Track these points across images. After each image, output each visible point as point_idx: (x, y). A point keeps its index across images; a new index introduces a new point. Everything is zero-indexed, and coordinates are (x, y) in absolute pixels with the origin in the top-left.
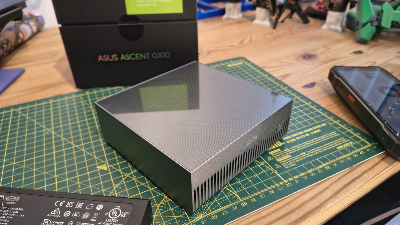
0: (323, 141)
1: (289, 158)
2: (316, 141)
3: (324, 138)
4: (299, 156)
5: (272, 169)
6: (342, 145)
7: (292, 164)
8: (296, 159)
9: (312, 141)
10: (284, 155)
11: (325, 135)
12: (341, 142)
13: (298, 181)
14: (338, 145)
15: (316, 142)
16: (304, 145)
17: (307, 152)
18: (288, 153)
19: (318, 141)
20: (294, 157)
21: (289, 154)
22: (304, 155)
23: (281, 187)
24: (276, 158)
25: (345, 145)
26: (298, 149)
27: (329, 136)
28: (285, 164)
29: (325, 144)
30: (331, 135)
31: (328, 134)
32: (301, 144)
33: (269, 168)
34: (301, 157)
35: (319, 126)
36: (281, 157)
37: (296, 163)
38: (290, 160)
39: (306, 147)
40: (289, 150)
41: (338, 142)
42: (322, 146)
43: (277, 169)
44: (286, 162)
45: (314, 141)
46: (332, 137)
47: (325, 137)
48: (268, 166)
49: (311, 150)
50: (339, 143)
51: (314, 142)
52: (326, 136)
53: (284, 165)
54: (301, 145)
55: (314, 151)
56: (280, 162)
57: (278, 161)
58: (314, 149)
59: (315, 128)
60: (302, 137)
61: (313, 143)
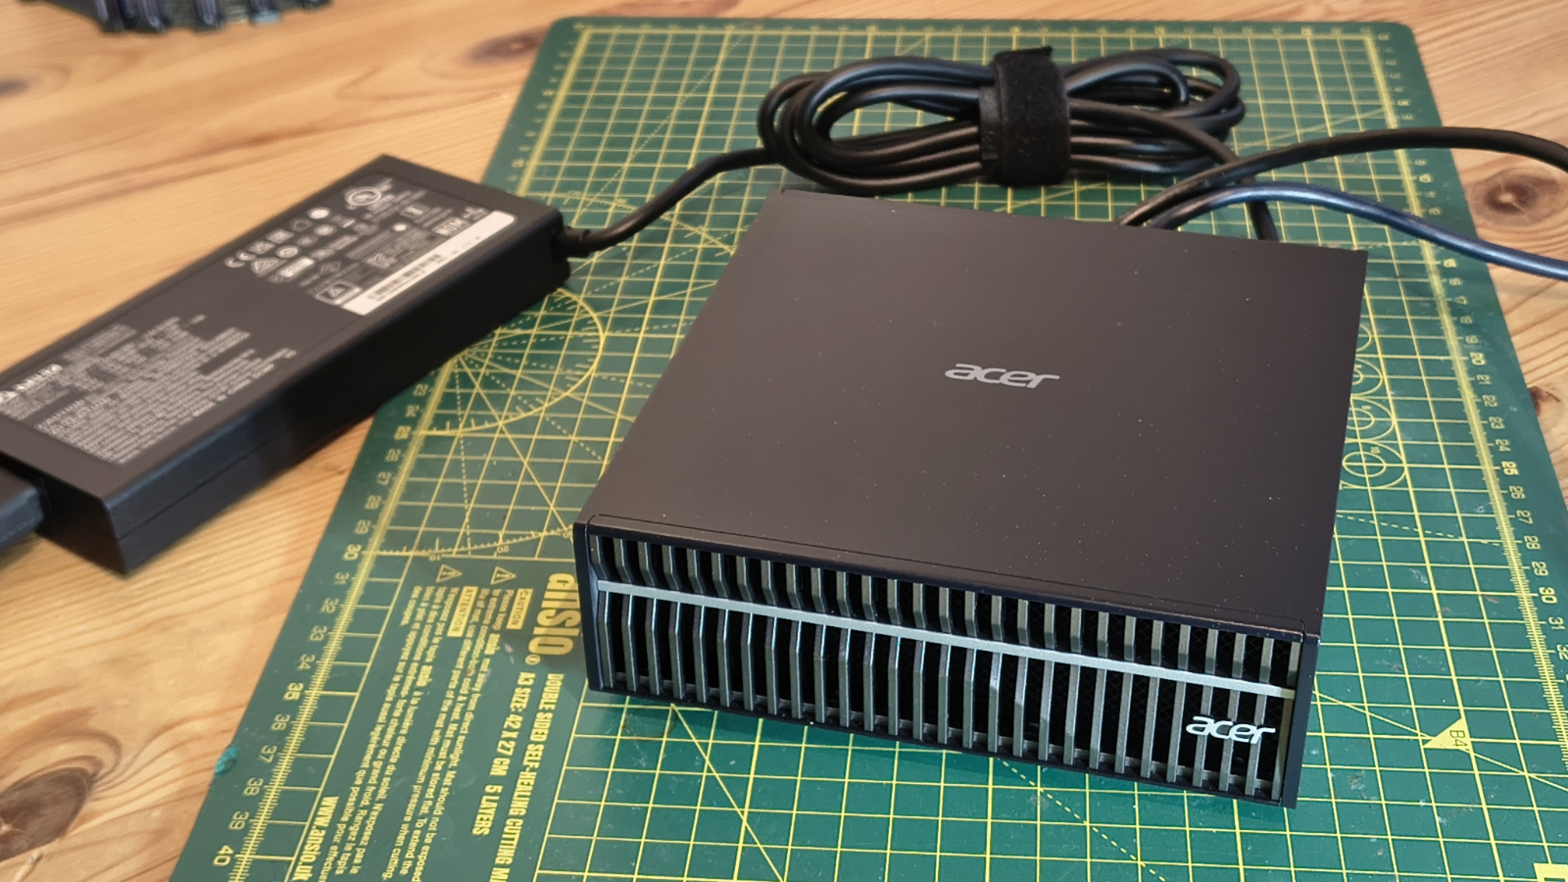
0: (417, 788)
1: (448, 622)
2: (439, 767)
3: (425, 809)
4: (424, 656)
5: (451, 554)
6: (331, 829)
7: (415, 613)
8: (424, 641)
9: (451, 750)
10: (476, 618)
11: (433, 826)
12: (344, 840)
13: (340, 583)
14: (345, 818)
15: (435, 759)
16: (458, 709)
17: (416, 693)
18: (474, 640)
19: (431, 770)
20: (436, 640)
21: (464, 637)
22: (417, 675)
25: (316, 838)
26: (461, 681)
30: (413, 845)
31: (428, 839)
32: (472, 706)
33: (463, 549)
34: (417, 658)
35: (506, 854)
36: (474, 607)
38: (437, 619)
39: (445, 709)
40: (482, 651)
41: (354, 830)
42: (393, 760)
43: (438, 562)
45: (448, 760)
46: (401, 839)
47: (430, 815)
48: (474, 552)
49: (416, 712)
50: (347, 832)
51: (443, 754)
52: (425, 821)
54: (467, 702)
55: (401, 719)
57: (466, 587)
58: (407, 724)
60: (508, 740)
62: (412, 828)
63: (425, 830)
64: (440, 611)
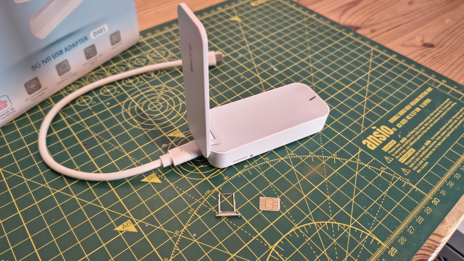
0: (441, 116)
1: (413, 154)
2: (433, 118)
3: (441, 111)
4: (426, 148)
5: (401, 178)
7: (423, 164)
8: (424, 153)
9: (429, 120)
10: (404, 151)
11: (440, 107)
13: (444, 192)
15: (434, 120)
16: (422, 129)
17: (432, 139)
18: (408, 145)
19: (436, 118)
20: (420, 151)
21: (411, 147)
22: (430, 144)
23: (428, 209)
24: (397, 157)
26: (418, 135)
27: (445, 107)
28: (414, 166)
29: (447, 122)
30: (447, 106)
31: (442, 105)
32: (418, 127)
33: (396, 177)
34: (428, 149)
35: (425, 93)
36: (403, 154)
37: (427, 160)
38: (416, 158)
39: (426, 131)
40: (407, 140)
42: (445, 126)
43: (407, 177)
44: (413, 162)
45: (431, 118)
46: (449, 108)
47: (440, 109)
48: (393, 173)
49: (434, 135)
51: (431, 120)
52: (442, 109)
53: (413, 168)
54: (419, 129)
55: (439, 135)
56: (405, 162)
57: (402, 162)
58: (438, 133)
59: (421, 96)
60: (412, 114)
61: (432, 122)
62: (446, 109)
63: (443, 107)
64: (414, 160)
